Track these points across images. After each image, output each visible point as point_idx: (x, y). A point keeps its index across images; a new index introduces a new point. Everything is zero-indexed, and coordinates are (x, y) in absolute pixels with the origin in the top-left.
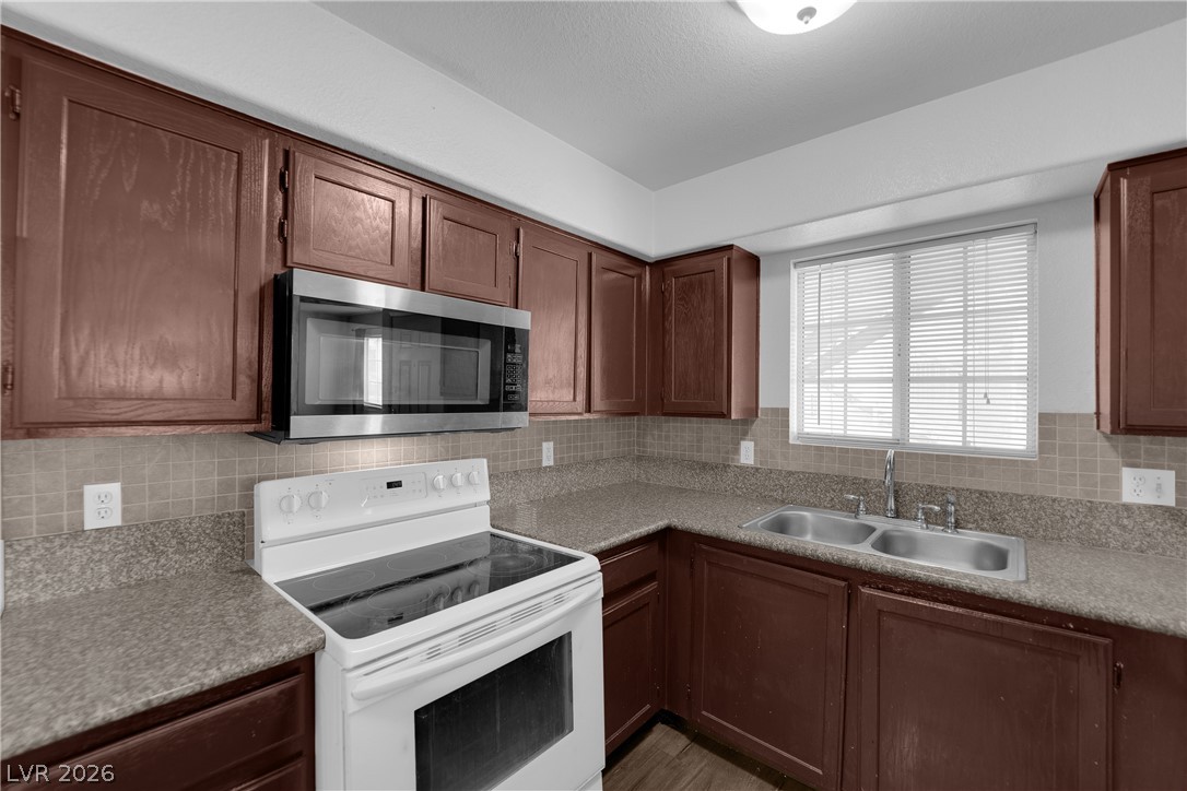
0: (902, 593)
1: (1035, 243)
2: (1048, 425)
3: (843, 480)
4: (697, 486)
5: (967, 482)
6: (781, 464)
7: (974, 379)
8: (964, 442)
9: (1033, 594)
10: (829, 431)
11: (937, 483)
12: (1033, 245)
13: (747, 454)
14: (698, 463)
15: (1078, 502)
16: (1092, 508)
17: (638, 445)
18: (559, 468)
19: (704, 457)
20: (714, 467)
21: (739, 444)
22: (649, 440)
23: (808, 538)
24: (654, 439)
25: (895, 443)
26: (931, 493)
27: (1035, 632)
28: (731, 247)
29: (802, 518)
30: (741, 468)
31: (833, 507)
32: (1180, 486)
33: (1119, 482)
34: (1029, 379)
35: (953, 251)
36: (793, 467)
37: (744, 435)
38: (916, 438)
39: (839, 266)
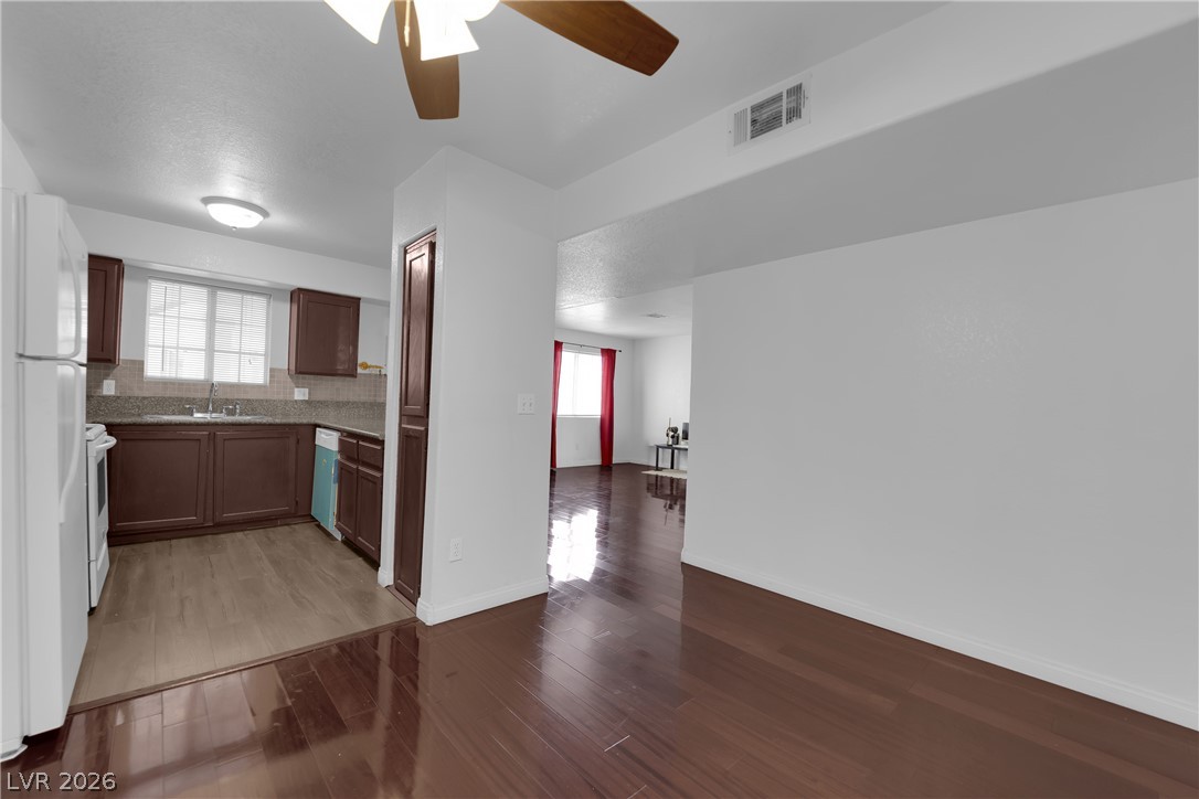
2: (273, 372)
3: (180, 398)
5: (243, 396)
6: (138, 393)
7: (244, 354)
8: (239, 380)
10: (168, 375)
11: (230, 397)
12: (268, 303)
13: (109, 388)
15: (282, 400)
16: (286, 402)
21: (102, 382)
25: (207, 381)
26: (228, 401)
28: (121, 261)
30: (104, 397)
32: (310, 394)
33: (293, 393)
34: (266, 355)
35: (237, 296)
36: (146, 394)
37: (106, 376)
38: (218, 378)
39: (177, 286)
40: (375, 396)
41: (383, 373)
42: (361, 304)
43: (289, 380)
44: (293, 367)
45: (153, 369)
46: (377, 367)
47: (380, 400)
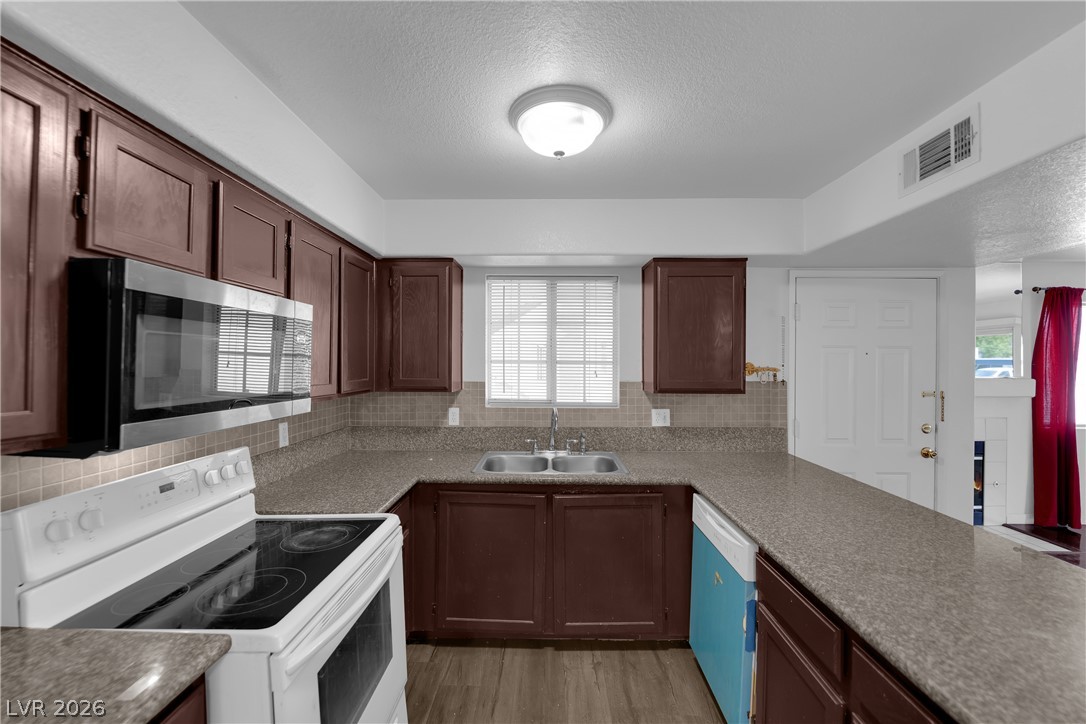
0: (575, 494)
1: (616, 288)
2: (624, 387)
3: (521, 430)
4: (412, 448)
5: (590, 423)
6: (480, 423)
7: (590, 362)
8: (584, 400)
9: (635, 479)
10: (510, 397)
11: (573, 426)
12: (615, 288)
13: (454, 417)
14: (412, 428)
15: (636, 428)
16: (641, 430)
17: (352, 416)
18: (294, 446)
19: (418, 423)
20: (427, 430)
21: (447, 410)
22: (363, 412)
23: (506, 472)
24: (369, 411)
25: (550, 402)
26: (572, 432)
27: (636, 498)
28: (451, 260)
29: (501, 460)
30: (450, 429)
31: (515, 449)
32: (672, 416)
33: (649, 416)
34: (614, 363)
35: (578, 285)
36: (488, 424)
37: (451, 403)
38: (560, 399)
39: (515, 283)
40: (768, 417)
41: (780, 378)
42: (748, 270)
43: (644, 397)
44: (650, 379)
45: (495, 392)
46: (769, 369)
47: (778, 424)
